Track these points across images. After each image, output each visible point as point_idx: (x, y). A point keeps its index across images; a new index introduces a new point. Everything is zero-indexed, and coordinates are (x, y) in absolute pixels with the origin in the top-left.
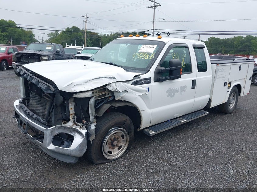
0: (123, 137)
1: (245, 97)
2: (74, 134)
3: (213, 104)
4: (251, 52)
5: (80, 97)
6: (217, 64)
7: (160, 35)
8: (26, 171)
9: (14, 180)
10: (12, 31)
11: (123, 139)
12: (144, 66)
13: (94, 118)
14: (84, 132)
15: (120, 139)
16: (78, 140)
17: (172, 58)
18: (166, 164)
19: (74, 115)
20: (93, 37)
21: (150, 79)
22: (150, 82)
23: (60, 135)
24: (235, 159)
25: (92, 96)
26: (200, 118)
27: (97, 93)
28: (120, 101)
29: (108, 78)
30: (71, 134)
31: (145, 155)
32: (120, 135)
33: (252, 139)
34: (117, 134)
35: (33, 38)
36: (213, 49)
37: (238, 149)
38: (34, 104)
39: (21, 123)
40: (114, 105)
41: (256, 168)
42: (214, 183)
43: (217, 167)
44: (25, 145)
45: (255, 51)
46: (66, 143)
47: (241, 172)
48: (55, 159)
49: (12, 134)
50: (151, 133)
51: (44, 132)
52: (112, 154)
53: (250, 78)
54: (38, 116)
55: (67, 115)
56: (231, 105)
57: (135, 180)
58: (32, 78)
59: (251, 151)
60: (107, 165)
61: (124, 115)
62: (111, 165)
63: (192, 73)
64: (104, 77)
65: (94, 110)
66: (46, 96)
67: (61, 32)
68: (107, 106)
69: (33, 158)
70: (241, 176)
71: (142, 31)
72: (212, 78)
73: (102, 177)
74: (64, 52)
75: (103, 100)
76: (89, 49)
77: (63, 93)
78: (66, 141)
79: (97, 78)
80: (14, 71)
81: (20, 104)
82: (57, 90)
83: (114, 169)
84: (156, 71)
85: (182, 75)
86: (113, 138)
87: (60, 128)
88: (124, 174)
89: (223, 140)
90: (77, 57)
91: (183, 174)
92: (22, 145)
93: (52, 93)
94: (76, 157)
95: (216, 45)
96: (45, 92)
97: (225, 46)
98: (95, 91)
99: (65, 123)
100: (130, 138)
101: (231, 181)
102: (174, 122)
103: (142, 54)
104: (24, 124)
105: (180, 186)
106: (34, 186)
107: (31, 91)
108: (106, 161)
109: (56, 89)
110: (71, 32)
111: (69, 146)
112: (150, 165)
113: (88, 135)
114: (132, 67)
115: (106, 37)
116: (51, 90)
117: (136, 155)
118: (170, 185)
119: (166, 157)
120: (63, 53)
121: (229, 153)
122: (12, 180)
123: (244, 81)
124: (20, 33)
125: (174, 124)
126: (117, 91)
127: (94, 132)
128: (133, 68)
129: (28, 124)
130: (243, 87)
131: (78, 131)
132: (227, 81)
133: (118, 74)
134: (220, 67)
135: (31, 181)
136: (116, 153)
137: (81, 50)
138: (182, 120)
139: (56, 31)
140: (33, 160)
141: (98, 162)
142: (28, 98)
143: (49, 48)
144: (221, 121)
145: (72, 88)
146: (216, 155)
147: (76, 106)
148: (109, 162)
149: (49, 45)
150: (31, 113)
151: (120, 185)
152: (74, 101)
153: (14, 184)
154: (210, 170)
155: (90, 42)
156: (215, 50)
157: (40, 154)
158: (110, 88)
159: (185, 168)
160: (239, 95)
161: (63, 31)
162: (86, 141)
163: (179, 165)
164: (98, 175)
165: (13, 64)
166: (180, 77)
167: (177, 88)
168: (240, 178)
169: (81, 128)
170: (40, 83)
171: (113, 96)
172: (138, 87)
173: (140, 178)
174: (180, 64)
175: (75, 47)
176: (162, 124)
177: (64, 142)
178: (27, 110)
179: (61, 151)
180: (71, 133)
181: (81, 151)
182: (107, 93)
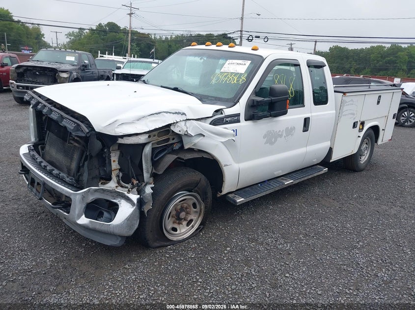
0: (194, 206)
1: (385, 145)
2: (119, 201)
3: (335, 157)
4: (397, 73)
5: (129, 143)
6: (344, 93)
7: (252, 40)
8: (42, 257)
9: (25, 271)
10: (6, 27)
11: (195, 210)
12: (230, 95)
13: (151, 177)
14: (134, 197)
15: (190, 209)
16: (125, 210)
17: (274, 83)
18: (261, 248)
19: (118, 171)
20: (142, 41)
21: (238, 115)
22: (238, 121)
23: (96, 202)
24: (366, 242)
25: (147, 142)
26: (313, 178)
27: (156, 137)
28: (191, 150)
29: (173, 113)
30: (115, 201)
31: (229, 234)
32: (191, 203)
33: (393, 212)
34: (185, 201)
35: (41, 39)
36: (337, 65)
37: (372, 226)
38: (53, 151)
39: (32, 182)
40: (182, 157)
41: (397, 255)
42: (334, 277)
43: (338, 254)
44: (38, 216)
45: (403, 70)
46: (106, 214)
47: (375, 262)
48: (87, 239)
49: (17, 199)
50: (238, 201)
51: (72, 197)
52: (177, 232)
53: (394, 115)
54: (61, 172)
55: (108, 172)
56: (363, 158)
57: (213, 272)
58: (51, 111)
59: (390, 229)
60: (170, 248)
61: (197, 172)
62: (175, 250)
63: (304, 106)
64: (167, 112)
65: (150, 164)
66: (74, 139)
67: (88, 31)
68: (170, 158)
69: (52, 237)
70: (375, 267)
71: (223, 33)
72: (334, 115)
73: (163, 267)
74: (96, 65)
75: (164, 149)
76: (137, 61)
77: (102, 137)
78: (106, 211)
79: (156, 114)
80: (12, 95)
81: (30, 151)
82: (91, 131)
83: (181, 255)
84: (248, 104)
85: (289, 110)
86: (179, 207)
87: (98, 192)
88: (197, 263)
89: (349, 213)
90: (116, 74)
91: (287, 263)
92: (33, 217)
93: (84, 135)
94: (122, 237)
95: (342, 60)
96: (74, 134)
97: (356, 61)
98: (152, 134)
99: (103, 184)
100: (206, 207)
101: (359, 274)
102: (275, 183)
103: (227, 74)
104: (38, 184)
105: (282, 282)
106: (56, 281)
107: (48, 131)
108: (168, 243)
109: (90, 129)
110: (105, 31)
111: (111, 220)
112: (236, 249)
113: (141, 202)
114: (211, 95)
115: (164, 42)
116: (82, 131)
117: (215, 233)
118: (267, 280)
119: (260, 237)
120: (93, 67)
121: (358, 232)
122: (22, 271)
123: (384, 120)
124: (20, 32)
125: (273, 187)
126: (187, 135)
127: (150, 198)
128: (212, 97)
129: (45, 184)
130: (383, 130)
131: (125, 196)
132: (358, 119)
133: (188, 107)
134: (348, 98)
135: (52, 274)
136: (183, 230)
137: (123, 62)
138: (286, 180)
139: (80, 29)
140: (52, 241)
141: (157, 244)
142: (42, 142)
143: (71, 58)
144: (347, 182)
145: (117, 128)
146: (338, 234)
147: (122, 156)
148: (173, 245)
149: (70, 54)
150: (49, 168)
151: (190, 280)
152: (118, 149)
153: (24, 278)
154: (328, 257)
155: (137, 49)
156: (340, 68)
157: (63, 231)
158: (176, 129)
159: (290, 254)
160: (376, 142)
161: (92, 30)
162: (138, 212)
163: (281, 249)
164: (155, 264)
165: (12, 83)
166: (285, 113)
167: (280, 131)
168: (373, 270)
169: (129, 191)
170: (65, 120)
171: (181, 142)
172: (220, 128)
173: (220, 269)
174: (287, 93)
175: (113, 57)
176: (256, 186)
177: (103, 213)
178: (42, 162)
179: (98, 227)
180: (114, 199)
181: (130, 227)
182: (171, 138)
